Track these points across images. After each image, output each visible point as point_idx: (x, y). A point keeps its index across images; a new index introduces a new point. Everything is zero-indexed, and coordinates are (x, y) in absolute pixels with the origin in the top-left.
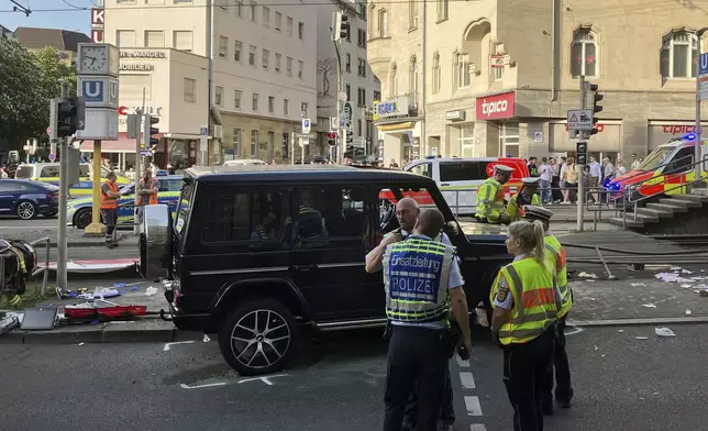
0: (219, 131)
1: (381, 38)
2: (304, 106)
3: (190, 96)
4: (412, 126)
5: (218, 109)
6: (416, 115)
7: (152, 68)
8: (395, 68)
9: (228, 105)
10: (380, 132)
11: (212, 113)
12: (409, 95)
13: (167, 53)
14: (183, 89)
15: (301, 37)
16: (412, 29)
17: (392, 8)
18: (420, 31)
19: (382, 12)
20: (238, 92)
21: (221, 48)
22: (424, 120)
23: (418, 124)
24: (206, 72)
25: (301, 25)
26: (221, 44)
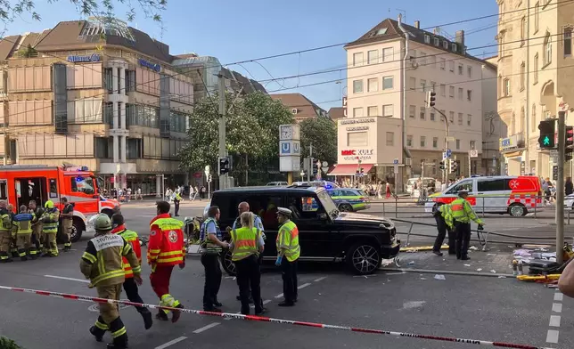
0: (410, 162)
1: (505, 97)
2: (472, 143)
3: (390, 142)
4: (520, 154)
5: (408, 148)
6: (524, 146)
7: (368, 128)
8: (514, 116)
9: (416, 146)
10: (506, 159)
11: (404, 151)
12: (521, 133)
13: (376, 119)
14: (386, 139)
15: (469, 98)
16: (522, 90)
17: (513, 78)
18: (525, 91)
19: (506, 80)
20: (423, 138)
21: (411, 112)
22: (527, 150)
23: (524, 152)
24: (401, 127)
25: (469, 92)
26: (410, 110)
